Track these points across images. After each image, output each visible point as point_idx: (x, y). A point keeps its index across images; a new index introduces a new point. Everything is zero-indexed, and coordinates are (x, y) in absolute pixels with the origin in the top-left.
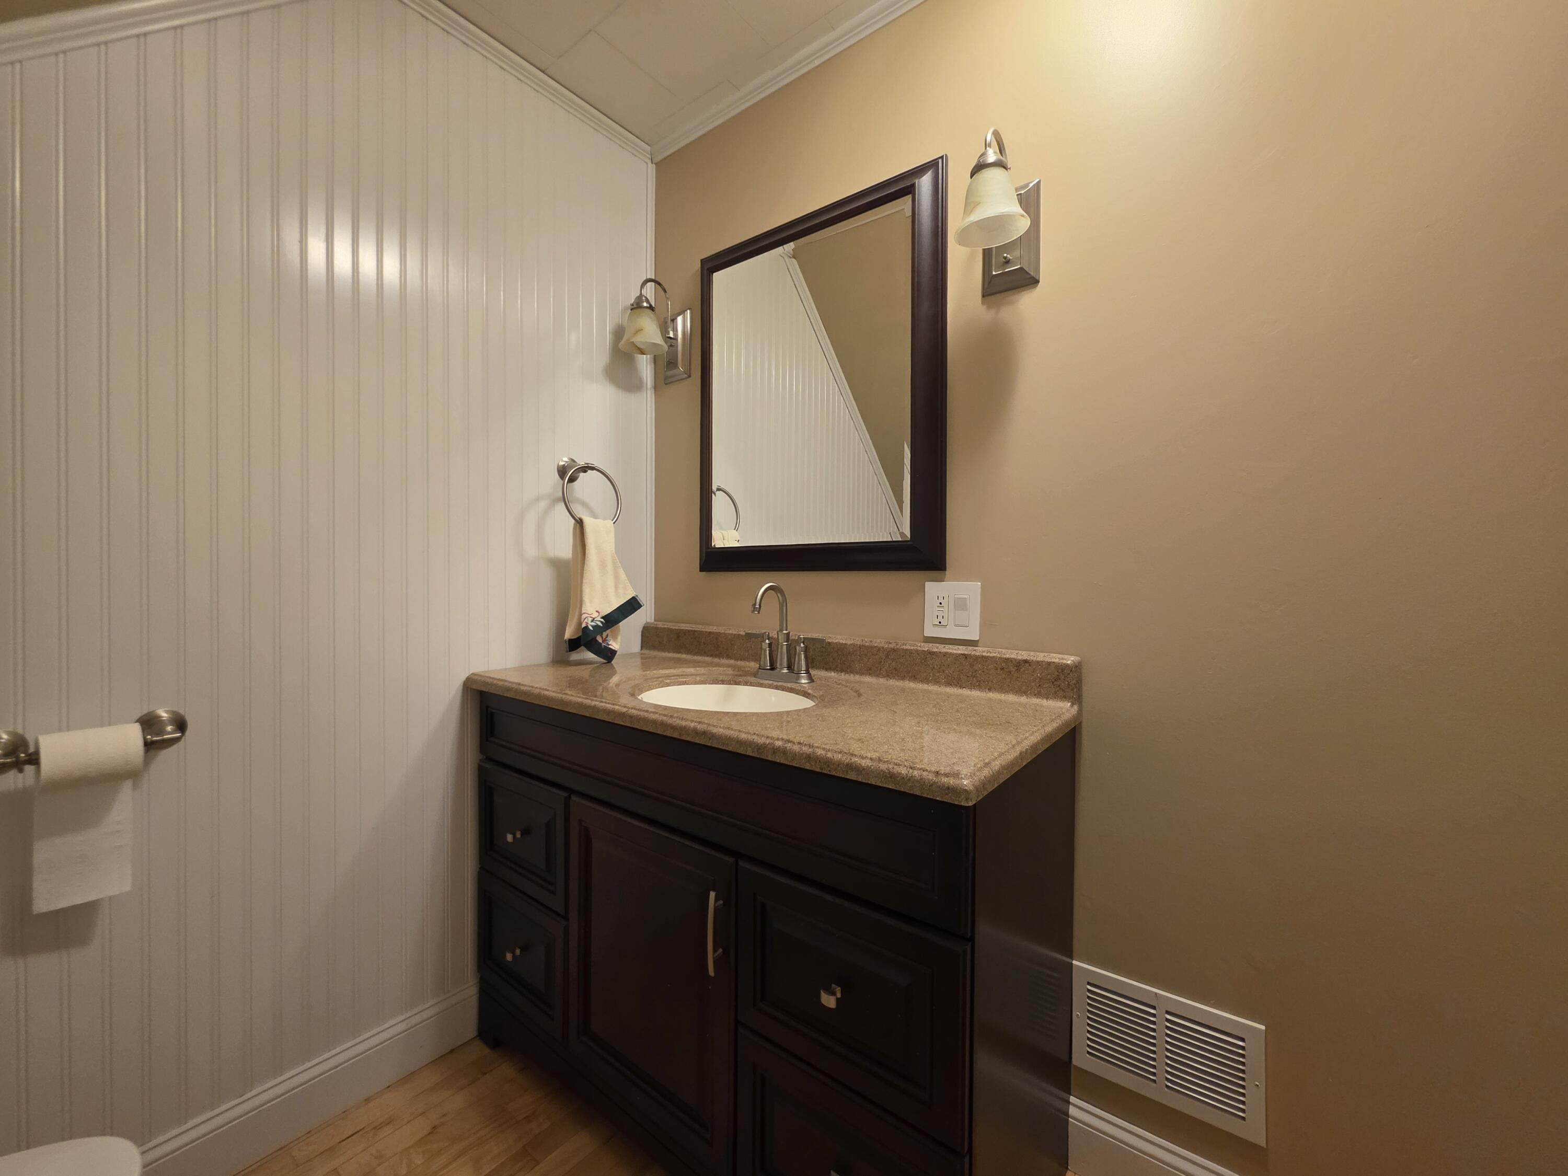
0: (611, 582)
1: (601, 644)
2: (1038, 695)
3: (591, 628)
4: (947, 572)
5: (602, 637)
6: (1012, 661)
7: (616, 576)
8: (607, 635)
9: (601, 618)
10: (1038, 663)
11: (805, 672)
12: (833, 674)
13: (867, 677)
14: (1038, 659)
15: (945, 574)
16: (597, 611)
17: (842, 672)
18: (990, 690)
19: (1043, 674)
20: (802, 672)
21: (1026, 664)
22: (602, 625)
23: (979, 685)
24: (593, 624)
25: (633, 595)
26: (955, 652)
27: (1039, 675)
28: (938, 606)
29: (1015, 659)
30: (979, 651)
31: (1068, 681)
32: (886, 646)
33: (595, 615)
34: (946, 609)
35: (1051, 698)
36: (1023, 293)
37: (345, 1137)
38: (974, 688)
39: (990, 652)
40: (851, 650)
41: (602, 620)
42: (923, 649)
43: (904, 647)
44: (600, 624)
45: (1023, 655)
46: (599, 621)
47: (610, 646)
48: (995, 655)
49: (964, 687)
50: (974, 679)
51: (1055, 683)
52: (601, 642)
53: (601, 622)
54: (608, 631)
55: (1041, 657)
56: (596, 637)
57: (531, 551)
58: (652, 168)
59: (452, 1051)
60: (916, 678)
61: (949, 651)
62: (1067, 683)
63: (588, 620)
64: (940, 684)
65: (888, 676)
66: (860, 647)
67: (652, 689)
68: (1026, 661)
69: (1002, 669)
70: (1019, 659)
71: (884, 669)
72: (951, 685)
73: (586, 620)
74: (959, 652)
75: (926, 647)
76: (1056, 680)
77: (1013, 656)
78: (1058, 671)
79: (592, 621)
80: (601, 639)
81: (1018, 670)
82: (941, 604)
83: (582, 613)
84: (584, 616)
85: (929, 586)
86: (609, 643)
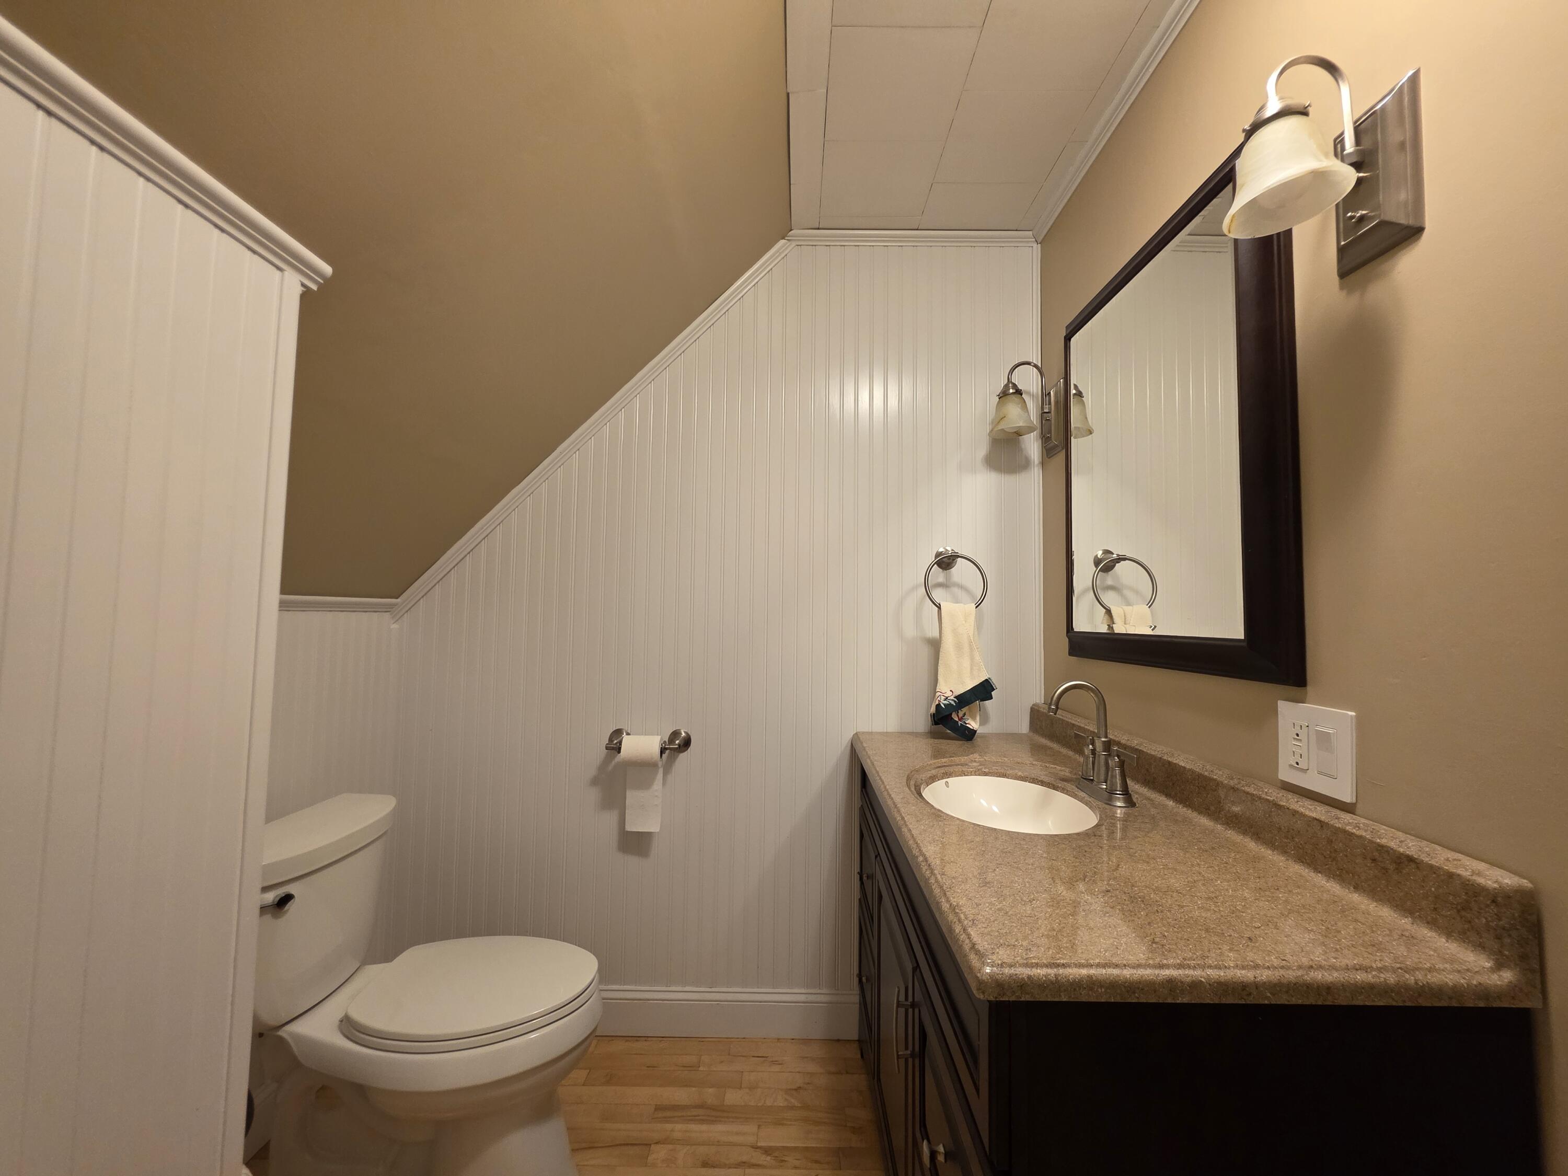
0: (966, 663)
1: (958, 722)
2: (1432, 924)
3: (943, 706)
4: (1309, 688)
5: (958, 716)
6: (1388, 852)
7: (972, 658)
8: (965, 714)
9: (954, 697)
10: (1433, 869)
11: (1121, 793)
12: (1171, 803)
13: (1205, 818)
14: (1433, 862)
15: (1306, 693)
16: (951, 691)
17: (1180, 804)
18: (1356, 888)
19: (1441, 891)
20: (1118, 792)
21: (1411, 863)
22: (955, 704)
23: (1340, 876)
24: (946, 702)
25: (986, 678)
26: (1308, 813)
27: (1433, 889)
28: (1294, 739)
29: (1395, 851)
30: (1344, 820)
31: (1486, 919)
32: (1226, 782)
33: (949, 694)
34: (1303, 744)
35: (1455, 939)
36: (1400, 254)
37: (757, 1055)
38: (1333, 878)
39: (1359, 827)
40: (1190, 777)
41: (956, 700)
42: (1268, 798)
43: (1246, 788)
44: (953, 703)
45: (1410, 846)
46: (952, 700)
47: (967, 725)
48: (1364, 834)
49: (1320, 872)
50: (1334, 863)
51: (1463, 913)
52: (958, 720)
53: (955, 701)
54: (965, 710)
55: (1441, 857)
56: (951, 714)
57: (910, 631)
58: (1037, 248)
59: (838, 1040)
60: (1259, 838)
61: (1302, 810)
62: (1484, 920)
63: (940, 699)
64: (1288, 856)
65: (1227, 824)
66: (1200, 776)
67: (965, 775)
68: (1411, 859)
69: (1374, 860)
70: (1399, 852)
71: (1222, 813)
72: (1302, 862)
73: (939, 699)
74: (1314, 815)
75: (1274, 794)
76: (1463, 909)
77: (1392, 844)
78: (1466, 893)
79: (945, 700)
80: (957, 717)
81: (1398, 870)
82: (1298, 735)
83: (937, 691)
84: (938, 694)
85: (1283, 706)
86: (967, 722)
